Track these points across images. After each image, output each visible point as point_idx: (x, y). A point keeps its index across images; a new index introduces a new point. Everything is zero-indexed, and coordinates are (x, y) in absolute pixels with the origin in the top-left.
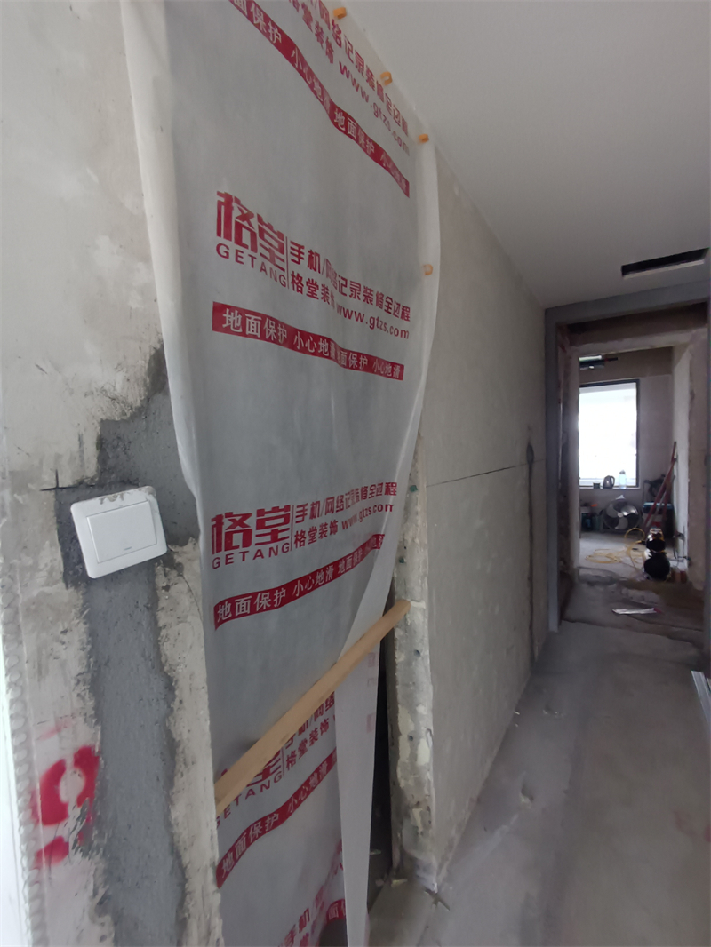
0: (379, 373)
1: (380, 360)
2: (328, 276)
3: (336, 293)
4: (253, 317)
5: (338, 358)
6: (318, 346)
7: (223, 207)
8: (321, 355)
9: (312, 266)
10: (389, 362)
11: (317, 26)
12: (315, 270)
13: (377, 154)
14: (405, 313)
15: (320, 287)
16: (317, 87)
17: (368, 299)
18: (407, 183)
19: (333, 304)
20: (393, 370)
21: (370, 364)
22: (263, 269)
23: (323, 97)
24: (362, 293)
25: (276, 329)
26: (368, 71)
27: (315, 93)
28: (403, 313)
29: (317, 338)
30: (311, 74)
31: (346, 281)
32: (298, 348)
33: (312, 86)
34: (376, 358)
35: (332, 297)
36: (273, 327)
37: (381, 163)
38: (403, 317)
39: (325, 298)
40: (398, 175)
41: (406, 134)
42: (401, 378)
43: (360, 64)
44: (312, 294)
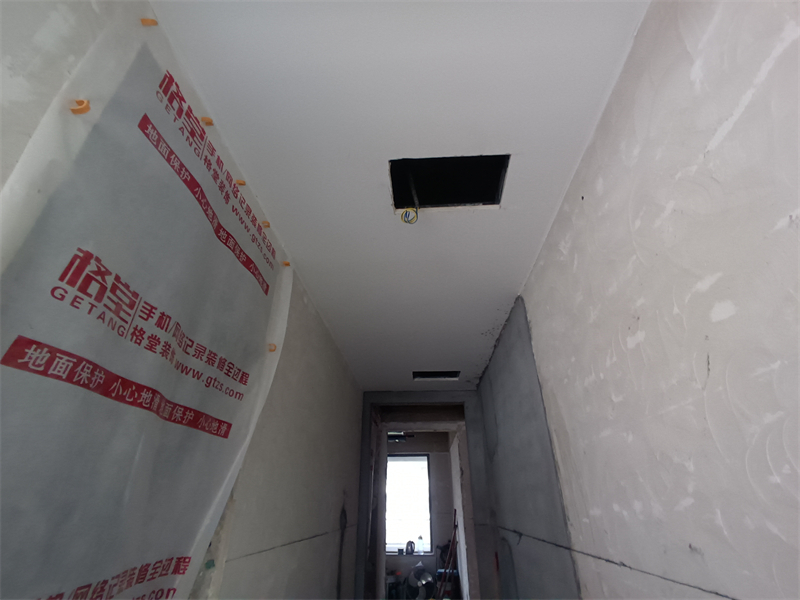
0: (203, 429)
1: (207, 416)
2: (174, 335)
3: (179, 351)
4: (66, 358)
5: (161, 410)
6: (139, 396)
7: (78, 261)
8: (140, 405)
9: (159, 324)
10: (216, 420)
11: (222, 182)
12: (162, 328)
13: (248, 263)
14: (244, 378)
15: (162, 343)
16: (210, 212)
17: (210, 361)
18: (268, 286)
19: (171, 360)
20: (219, 427)
21: (196, 420)
22: (101, 317)
23: (213, 219)
24: (206, 355)
25: (92, 373)
26: (254, 216)
27: (207, 215)
28: (242, 377)
29: (140, 388)
30: (207, 204)
31: (193, 342)
32: (113, 395)
33: (205, 211)
34: (203, 414)
35: (173, 353)
36: (89, 371)
37: (249, 269)
38: (240, 381)
39: (164, 353)
40: (261, 279)
41: (274, 258)
42: (226, 436)
43: (248, 211)
44: (151, 348)
